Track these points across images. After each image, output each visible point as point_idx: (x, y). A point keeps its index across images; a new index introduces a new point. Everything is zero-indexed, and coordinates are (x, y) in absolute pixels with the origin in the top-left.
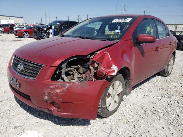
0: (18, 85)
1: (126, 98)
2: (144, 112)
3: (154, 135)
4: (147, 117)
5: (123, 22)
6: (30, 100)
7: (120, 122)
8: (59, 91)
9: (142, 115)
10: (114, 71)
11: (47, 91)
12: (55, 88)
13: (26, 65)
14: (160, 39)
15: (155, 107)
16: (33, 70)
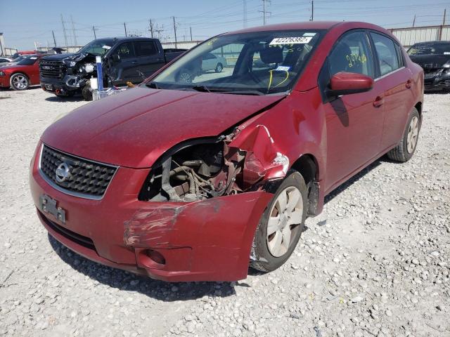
0: (60, 216)
1: (327, 236)
2: (382, 271)
3: (423, 333)
4: (390, 283)
5: (295, 45)
6: (92, 247)
7: (332, 308)
8: (160, 224)
9: (378, 278)
10: (281, 167)
11: (132, 227)
12: (150, 218)
13: (75, 167)
14: (384, 77)
15: (403, 253)
16: (93, 178)
